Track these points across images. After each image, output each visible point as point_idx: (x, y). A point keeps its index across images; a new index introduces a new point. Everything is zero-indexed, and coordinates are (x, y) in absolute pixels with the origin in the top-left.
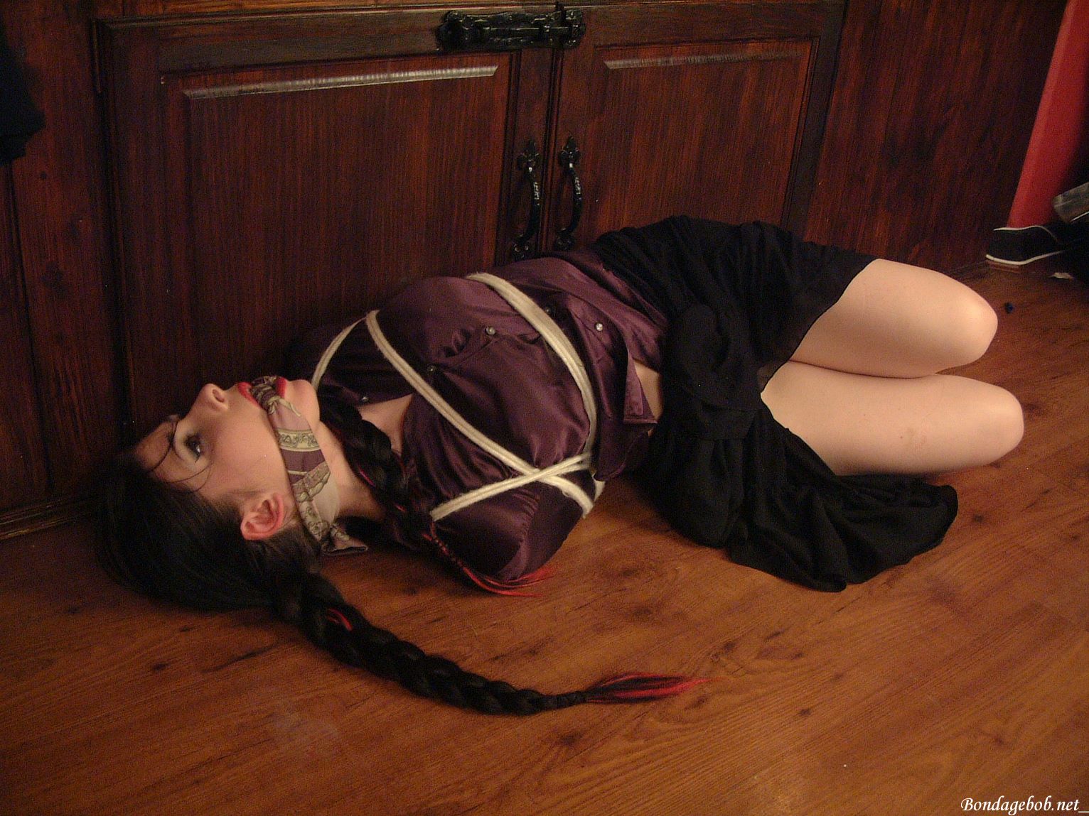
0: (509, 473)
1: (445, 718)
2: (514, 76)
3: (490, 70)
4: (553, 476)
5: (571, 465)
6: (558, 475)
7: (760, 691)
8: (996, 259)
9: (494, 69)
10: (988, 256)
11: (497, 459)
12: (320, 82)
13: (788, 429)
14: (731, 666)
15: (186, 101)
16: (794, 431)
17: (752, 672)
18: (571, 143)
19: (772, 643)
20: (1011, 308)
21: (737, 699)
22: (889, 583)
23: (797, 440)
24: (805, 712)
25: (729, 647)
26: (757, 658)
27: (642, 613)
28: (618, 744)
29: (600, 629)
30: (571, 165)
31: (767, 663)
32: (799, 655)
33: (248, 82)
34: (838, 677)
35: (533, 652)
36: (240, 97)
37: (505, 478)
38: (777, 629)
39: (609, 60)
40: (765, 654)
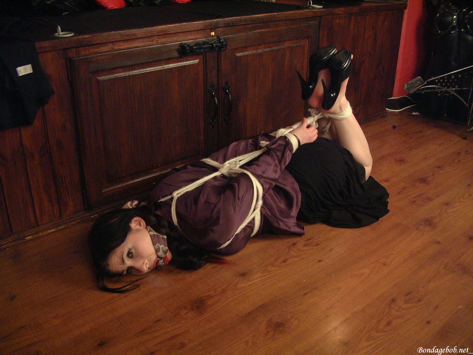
2: (205, 62)
3: (196, 61)
7: (304, 256)
8: (390, 110)
9: (198, 60)
10: (386, 109)
12: (141, 71)
14: (295, 250)
15: (98, 81)
17: (303, 251)
18: (227, 83)
20: (395, 127)
21: (297, 259)
24: (320, 261)
25: (294, 244)
26: (304, 246)
28: (259, 275)
30: (227, 91)
31: (307, 248)
32: (318, 245)
33: (117, 73)
34: (331, 250)
36: (115, 79)
38: (310, 238)
39: (237, 53)
40: (305, 245)
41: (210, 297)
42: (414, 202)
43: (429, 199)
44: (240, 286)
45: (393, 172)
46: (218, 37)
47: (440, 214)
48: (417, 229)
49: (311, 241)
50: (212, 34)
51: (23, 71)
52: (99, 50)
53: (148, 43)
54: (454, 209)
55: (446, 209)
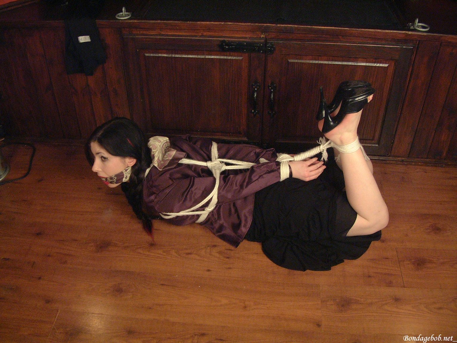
2: (249, 60)
7: (206, 260)
9: (242, 58)
14: (208, 250)
18: (272, 83)
21: (198, 258)
24: (209, 270)
26: (217, 252)
28: (160, 251)
32: (228, 258)
34: (230, 268)
39: (290, 59)
40: (220, 253)
41: (116, 245)
42: (369, 276)
46: (266, 40)
47: (371, 304)
48: (322, 302)
49: (229, 252)
50: (262, 36)
51: (83, 39)
52: (148, 33)
53: (193, 34)
54: (395, 310)
55: (386, 304)
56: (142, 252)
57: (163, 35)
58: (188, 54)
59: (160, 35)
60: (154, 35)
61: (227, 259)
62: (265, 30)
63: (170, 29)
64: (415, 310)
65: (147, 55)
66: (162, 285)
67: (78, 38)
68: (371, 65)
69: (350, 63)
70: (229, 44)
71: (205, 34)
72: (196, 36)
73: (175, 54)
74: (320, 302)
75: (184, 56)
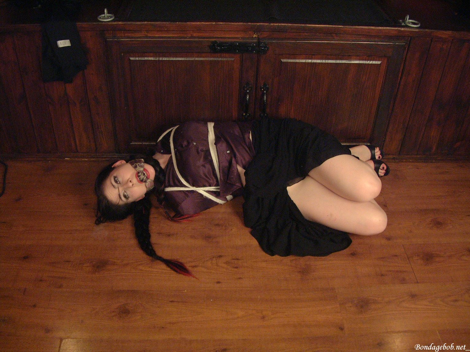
0: (183, 185)
1: (133, 242)
2: (241, 61)
4: (201, 190)
5: (212, 189)
6: (203, 190)
7: (213, 271)
9: (233, 59)
11: (180, 181)
13: (293, 201)
14: (214, 262)
16: (294, 202)
17: (217, 265)
18: (265, 85)
19: (233, 261)
21: (205, 270)
22: (291, 261)
23: (294, 205)
24: (218, 282)
25: (220, 256)
26: (224, 263)
27: (208, 238)
29: (192, 237)
30: (265, 92)
31: (225, 266)
32: (237, 268)
33: (148, 57)
34: (240, 278)
35: (169, 236)
37: (181, 187)
38: (239, 258)
39: (283, 59)
40: (227, 263)
41: (114, 264)
43: (403, 281)
44: (141, 267)
45: (411, 232)
46: (259, 40)
47: (389, 302)
48: (341, 304)
49: (236, 261)
50: (255, 36)
51: (63, 43)
52: (133, 35)
53: (182, 35)
54: (413, 306)
55: (404, 301)
56: (143, 268)
57: (150, 37)
58: (176, 57)
59: (146, 37)
60: (140, 37)
61: (236, 270)
62: (258, 30)
63: (158, 31)
64: (432, 304)
65: (131, 59)
66: (172, 302)
67: (57, 42)
68: (364, 63)
69: (344, 62)
70: (221, 44)
71: (195, 35)
72: (186, 38)
73: (163, 56)
74: (338, 306)
75: (171, 59)
